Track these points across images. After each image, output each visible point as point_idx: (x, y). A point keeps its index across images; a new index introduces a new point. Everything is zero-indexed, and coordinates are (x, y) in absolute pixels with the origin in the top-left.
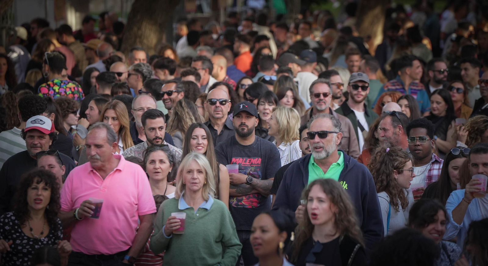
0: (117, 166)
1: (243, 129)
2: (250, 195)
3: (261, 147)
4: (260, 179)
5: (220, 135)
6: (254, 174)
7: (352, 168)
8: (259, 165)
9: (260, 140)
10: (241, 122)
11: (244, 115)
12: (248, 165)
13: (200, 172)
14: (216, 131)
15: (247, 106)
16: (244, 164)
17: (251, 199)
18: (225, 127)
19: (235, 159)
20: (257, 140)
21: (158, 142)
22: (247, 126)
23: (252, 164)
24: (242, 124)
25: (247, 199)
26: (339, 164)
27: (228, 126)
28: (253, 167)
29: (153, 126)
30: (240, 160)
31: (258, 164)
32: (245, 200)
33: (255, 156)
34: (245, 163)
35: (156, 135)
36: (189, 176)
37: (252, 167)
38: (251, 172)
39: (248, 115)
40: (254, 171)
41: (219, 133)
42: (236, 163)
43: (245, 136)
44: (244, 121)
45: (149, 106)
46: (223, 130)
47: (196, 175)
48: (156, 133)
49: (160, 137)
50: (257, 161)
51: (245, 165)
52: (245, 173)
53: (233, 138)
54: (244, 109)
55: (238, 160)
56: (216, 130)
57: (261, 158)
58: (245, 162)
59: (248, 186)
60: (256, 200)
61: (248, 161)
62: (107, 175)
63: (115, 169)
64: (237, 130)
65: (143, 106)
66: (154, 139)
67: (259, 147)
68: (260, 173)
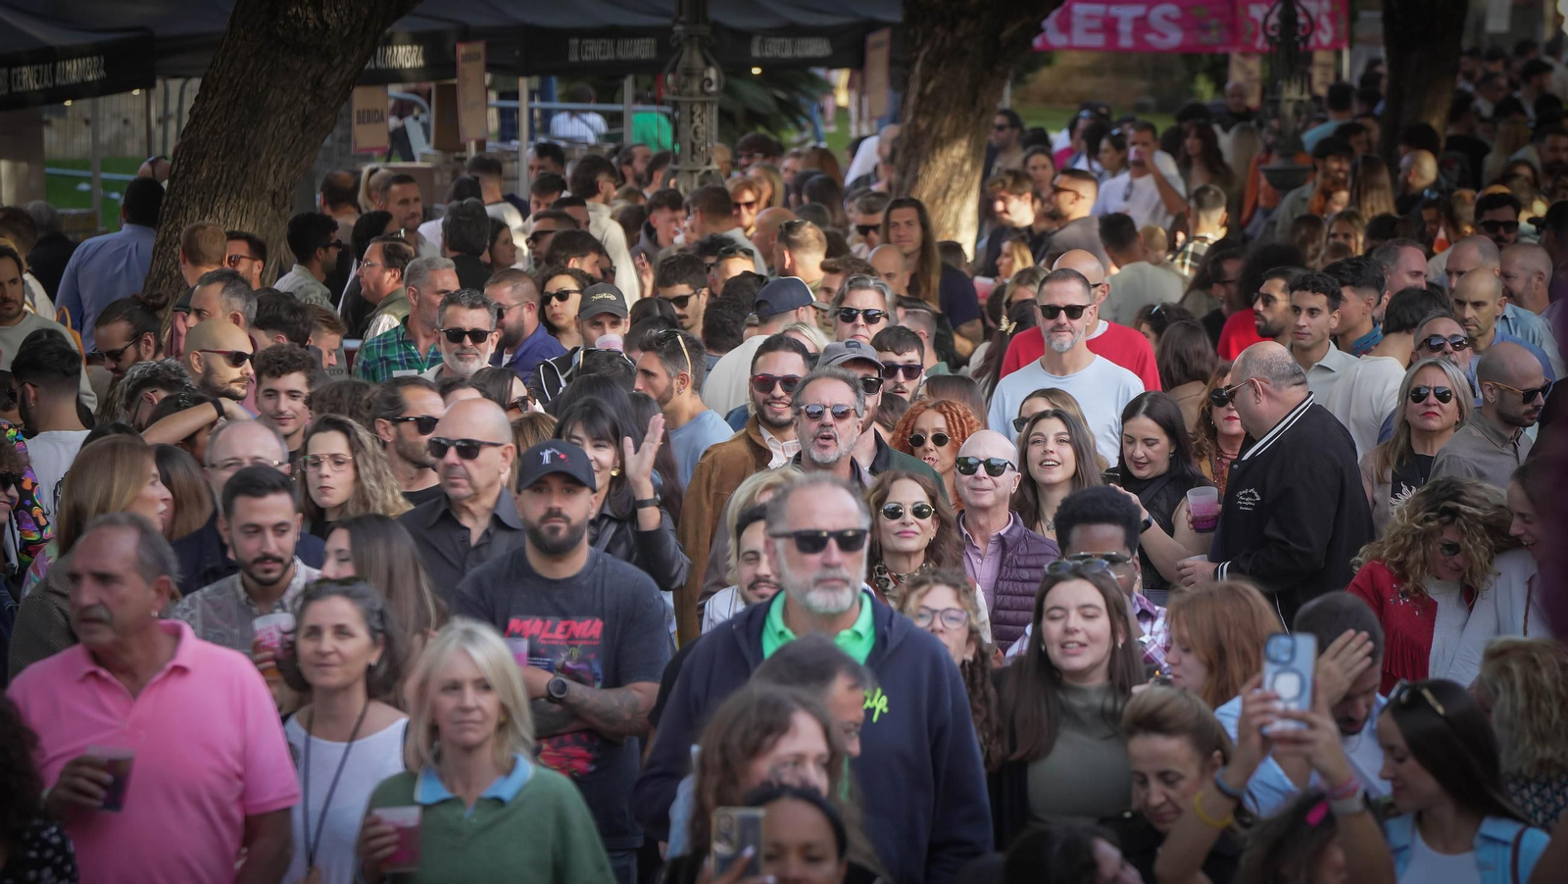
0: (173, 655)
1: (555, 530)
2: (562, 735)
3: (603, 584)
4: (598, 685)
5: (478, 546)
6: (578, 669)
7: (901, 645)
8: (595, 643)
9: (605, 563)
10: (549, 505)
11: (555, 484)
12: (559, 640)
13: (484, 686)
14: (464, 532)
15: (563, 456)
16: (547, 639)
17: (569, 750)
18: (497, 521)
19: (518, 621)
20: (593, 561)
21: (268, 571)
22: (567, 520)
23: (572, 638)
24: (553, 514)
25: (556, 749)
26: (858, 635)
27: (506, 519)
28: (576, 646)
29: (258, 519)
30: (534, 625)
31: (591, 638)
32: (548, 750)
33: (584, 612)
34: (550, 636)
35: (264, 550)
36: (449, 702)
37: (571, 646)
38: (569, 664)
39: (570, 485)
40: (580, 660)
41: (475, 537)
42: (520, 635)
43: (558, 551)
44: (556, 503)
45: (257, 452)
46: (491, 531)
47: (471, 697)
48: (264, 542)
49: (279, 554)
50: (590, 628)
51: (549, 642)
52: (550, 668)
53: (519, 557)
54: (558, 468)
55: (527, 623)
56: (468, 529)
57: (603, 619)
58: (552, 630)
59: (557, 708)
60: (581, 751)
61: (560, 628)
62: (142, 686)
63: (169, 666)
64: (534, 533)
65: (240, 452)
66: (257, 561)
67: (599, 587)
68: (597, 668)
